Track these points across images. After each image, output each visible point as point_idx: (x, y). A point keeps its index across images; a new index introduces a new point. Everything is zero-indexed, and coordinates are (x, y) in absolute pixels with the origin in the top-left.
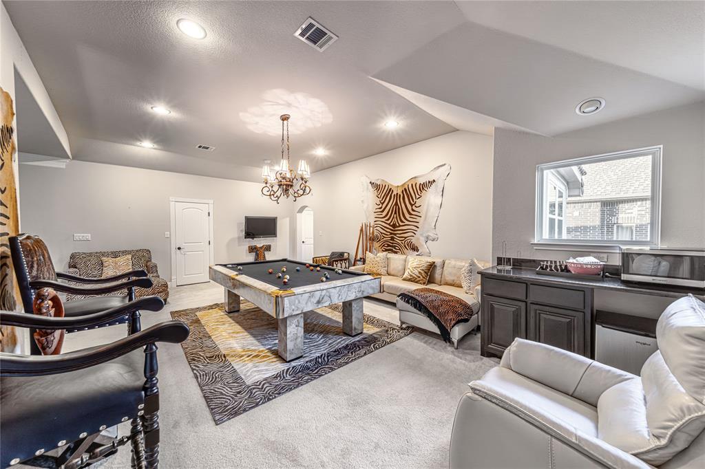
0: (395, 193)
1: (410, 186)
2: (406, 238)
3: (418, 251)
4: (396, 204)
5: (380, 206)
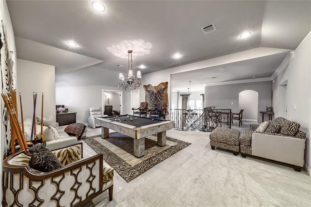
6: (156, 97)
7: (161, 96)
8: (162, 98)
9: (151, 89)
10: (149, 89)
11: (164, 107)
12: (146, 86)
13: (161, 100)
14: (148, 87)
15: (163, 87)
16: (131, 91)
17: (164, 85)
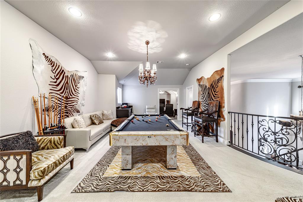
0: (66, 74)
1: (74, 74)
2: (73, 106)
3: (79, 112)
4: (67, 83)
5: (55, 80)
6: (209, 93)
7: (215, 92)
8: (215, 95)
9: (203, 82)
10: (201, 83)
11: (216, 107)
12: (199, 79)
13: (214, 97)
14: (201, 81)
15: (218, 77)
16: (187, 88)
17: (218, 74)
